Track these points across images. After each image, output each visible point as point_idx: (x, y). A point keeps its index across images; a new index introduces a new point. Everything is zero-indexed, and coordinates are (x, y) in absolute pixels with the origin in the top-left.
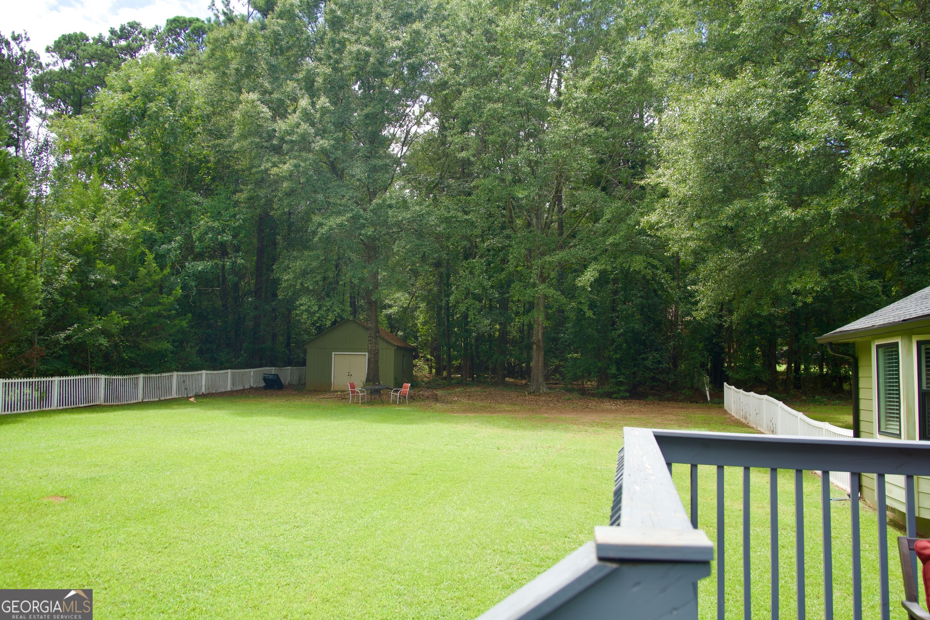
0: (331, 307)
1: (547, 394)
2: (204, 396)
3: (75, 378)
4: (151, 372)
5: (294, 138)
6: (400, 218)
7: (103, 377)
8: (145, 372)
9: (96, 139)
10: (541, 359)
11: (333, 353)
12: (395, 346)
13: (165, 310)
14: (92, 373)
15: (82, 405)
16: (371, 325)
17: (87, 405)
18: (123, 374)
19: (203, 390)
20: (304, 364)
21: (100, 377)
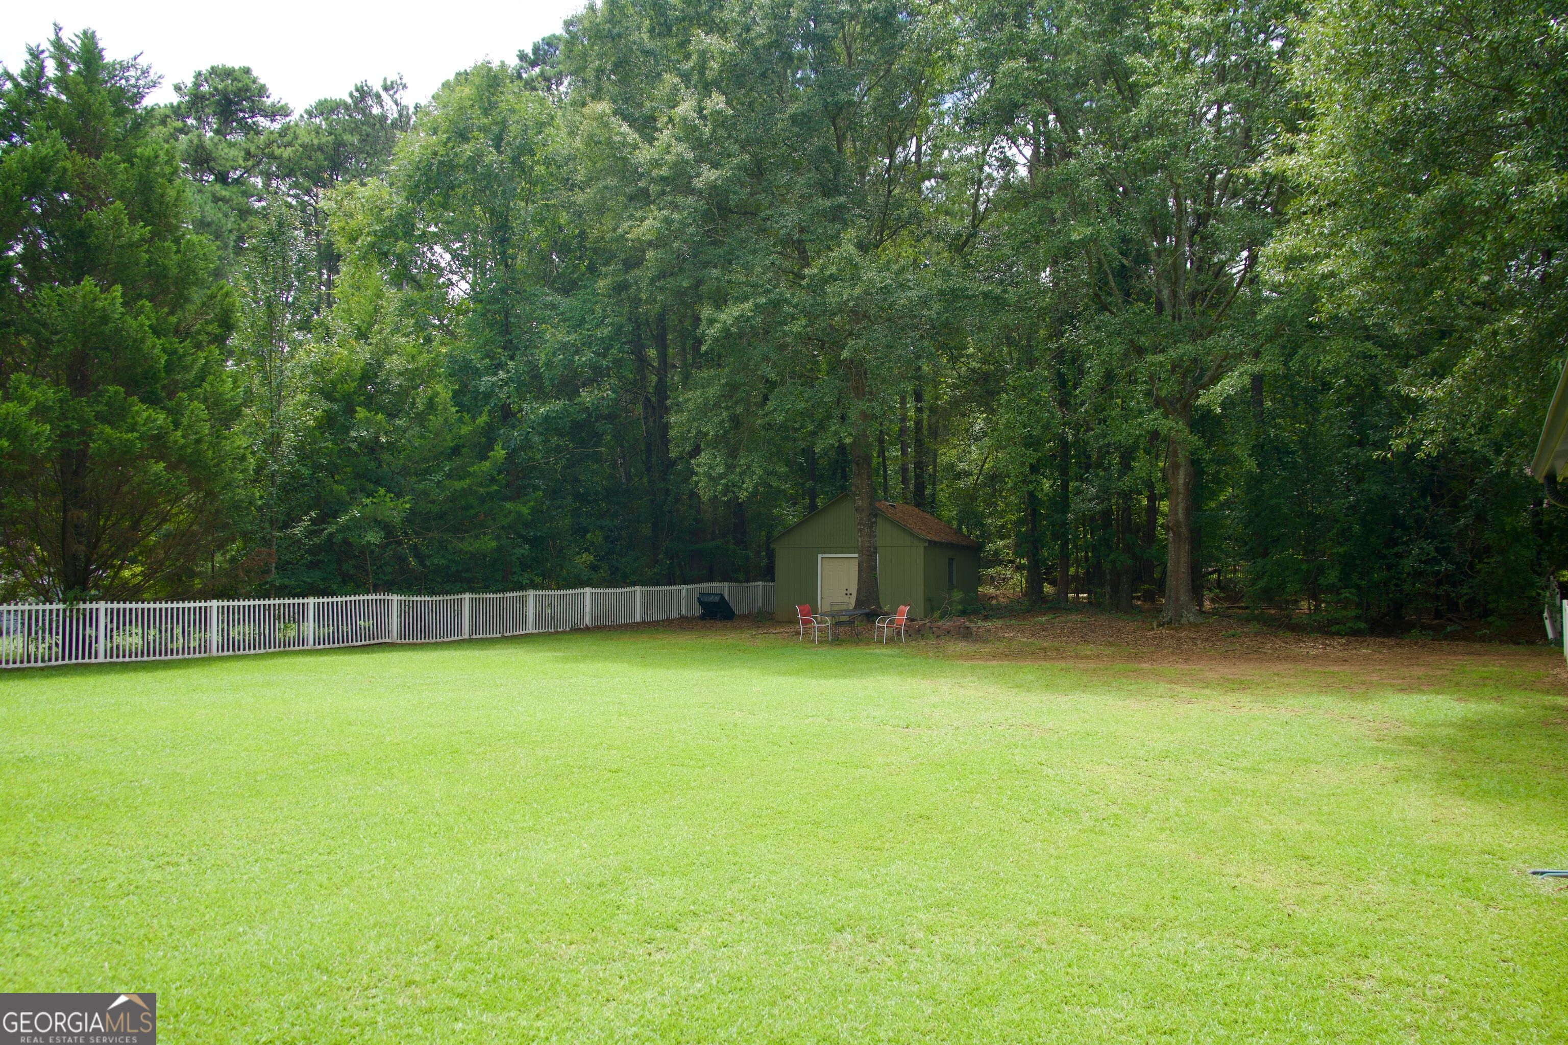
0: (749, 467)
1: (1196, 625)
2: (587, 629)
3: (344, 599)
4: (486, 589)
5: (664, 172)
6: (845, 297)
7: (395, 598)
8: (472, 590)
9: (387, 213)
10: (1184, 559)
11: (820, 556)
12: (925, 540)
13: (481, 484)
14: (375, 592)
15: (359, 643)
16: (860, 503)
17: (368, 642)
18: (432, 593)
19: (587, 620)
20: (769, 573)
21: (390, 597)
